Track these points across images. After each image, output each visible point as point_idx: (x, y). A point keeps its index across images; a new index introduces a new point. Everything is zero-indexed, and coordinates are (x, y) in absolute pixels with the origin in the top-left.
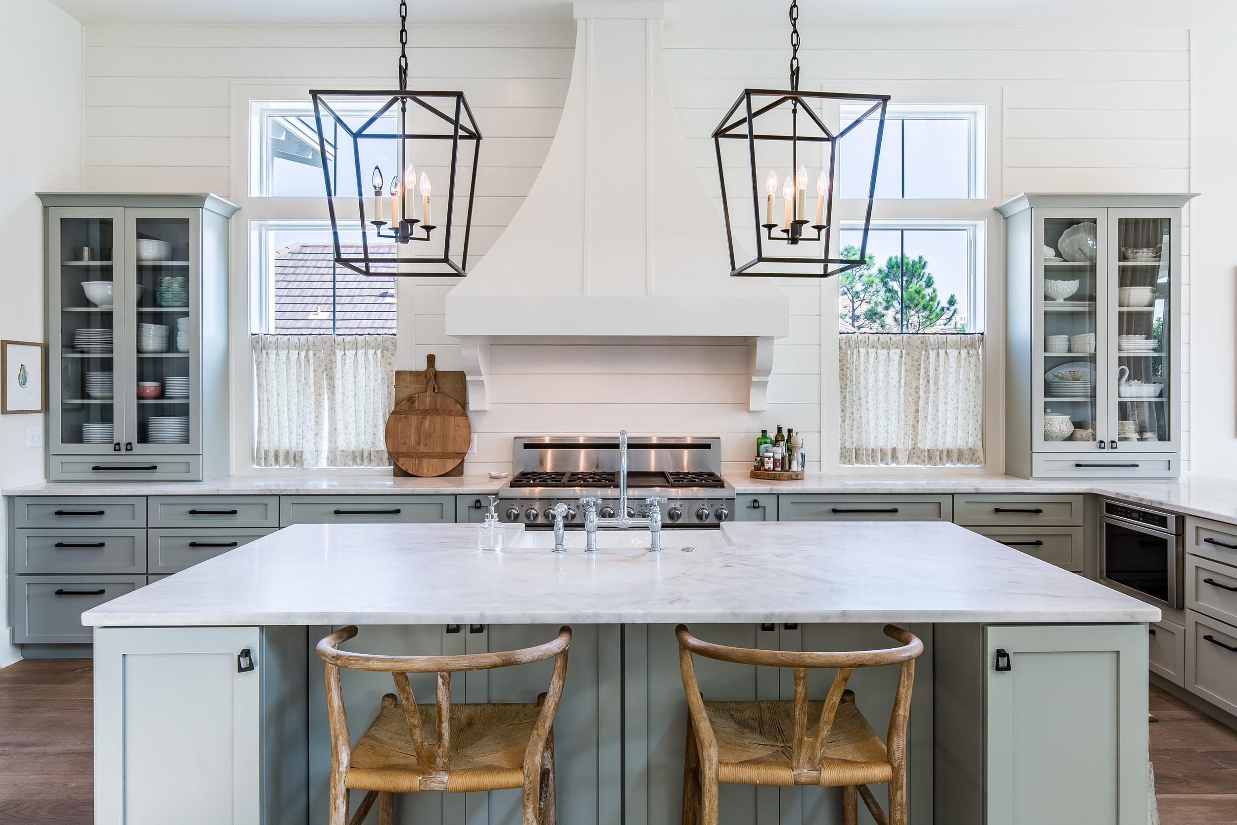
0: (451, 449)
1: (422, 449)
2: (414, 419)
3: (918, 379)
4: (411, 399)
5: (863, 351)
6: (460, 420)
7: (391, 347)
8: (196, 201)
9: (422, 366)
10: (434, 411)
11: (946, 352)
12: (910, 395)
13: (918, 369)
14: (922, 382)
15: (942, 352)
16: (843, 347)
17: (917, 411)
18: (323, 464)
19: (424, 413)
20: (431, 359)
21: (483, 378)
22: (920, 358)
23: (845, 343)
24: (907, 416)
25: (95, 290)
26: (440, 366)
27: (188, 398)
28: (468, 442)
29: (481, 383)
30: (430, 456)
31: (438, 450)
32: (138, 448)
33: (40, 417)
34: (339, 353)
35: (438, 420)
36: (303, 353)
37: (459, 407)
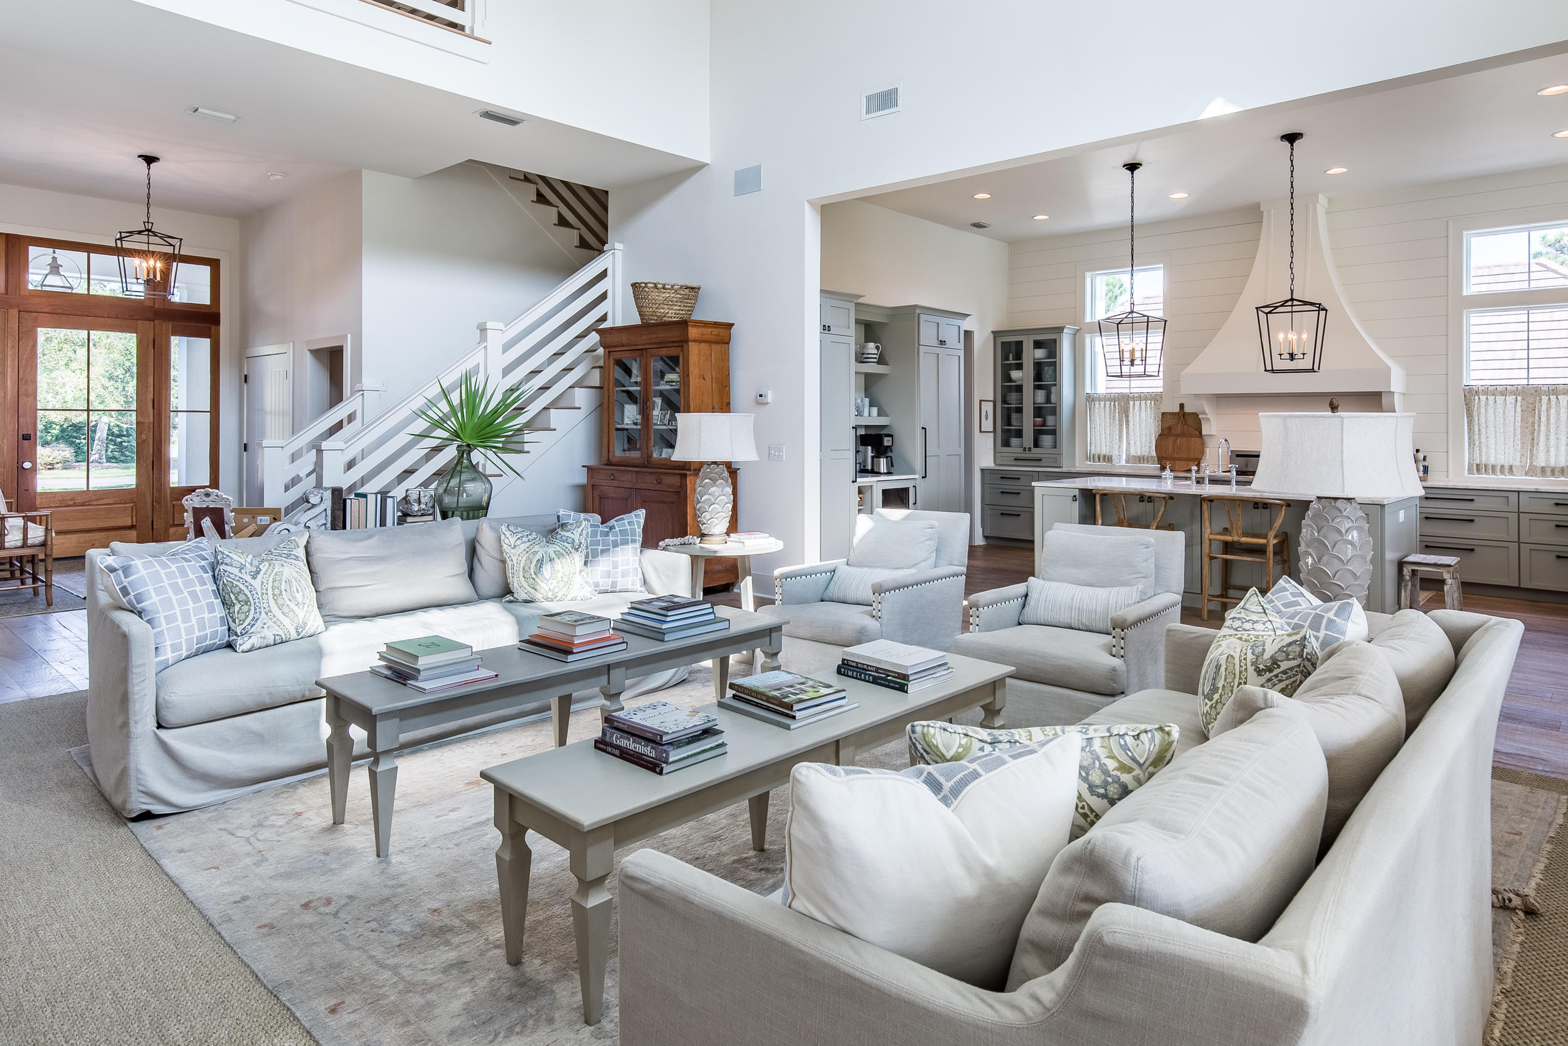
0: (1192, 456)
1: (1176, 455)
2: (1171, 440)
3: (1534, 417)
4: (1170, 428)
5: (1483, 398)
6: (1198, 440)
7: (1160, 399)
8: (1060, 330)
9: (1177, 410)
10: (1183, 435)
11: (1557, 398)
12: (1527, 428)
13: (1534, 410)
14: (1537, 418)
15: (1553, 398)
16: (1467, 395)
17: (1533, 439)
18: (1123, 463)
19: (1177, 436)
20: (1182, 406)
21: (1209, 416)
22: (1535, 402)
23: (1469, 392)
24: (1523, 443)
25: (1015, 374)
26: (1187, 410)
27: (1056, 426)
28: (1203, 453)
29: (1208, 419)
30: (1179, 459)
31: (1185, 456)
32: (1035, 450)
33: (992, 434)
34: (1131, 403)
35: (1185, 439)
36: (1112, 403)
37: (1197, 433)
